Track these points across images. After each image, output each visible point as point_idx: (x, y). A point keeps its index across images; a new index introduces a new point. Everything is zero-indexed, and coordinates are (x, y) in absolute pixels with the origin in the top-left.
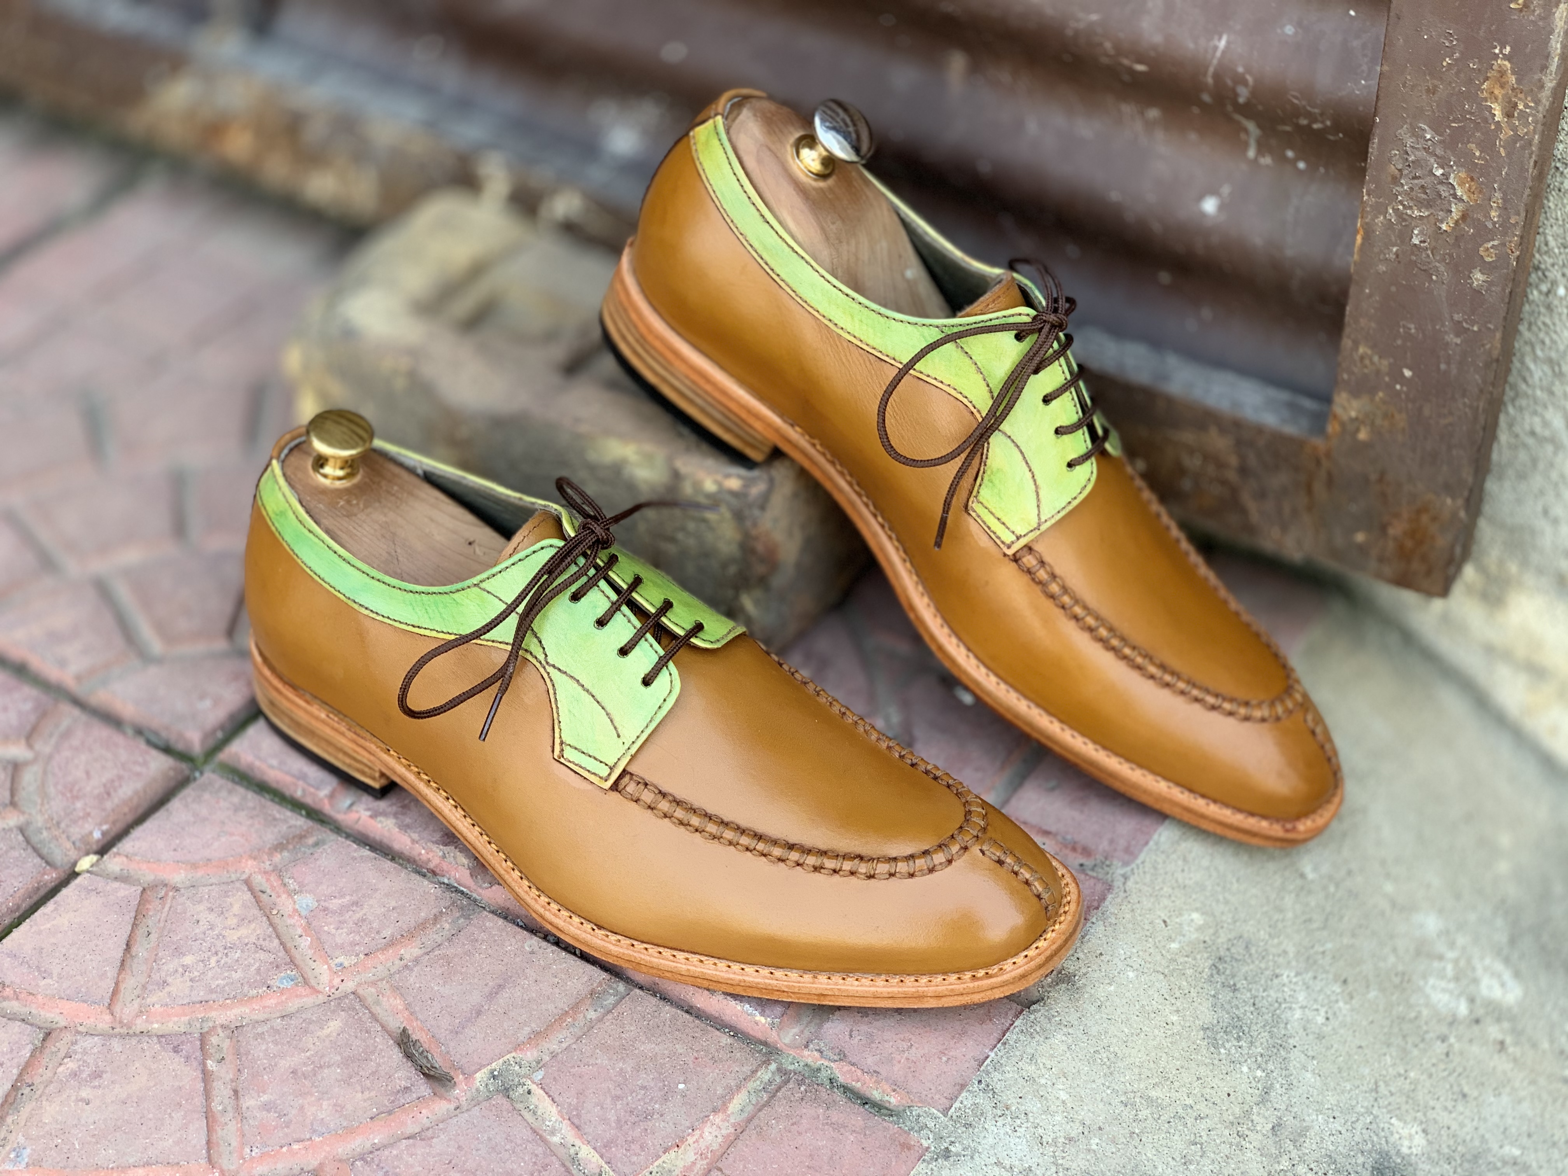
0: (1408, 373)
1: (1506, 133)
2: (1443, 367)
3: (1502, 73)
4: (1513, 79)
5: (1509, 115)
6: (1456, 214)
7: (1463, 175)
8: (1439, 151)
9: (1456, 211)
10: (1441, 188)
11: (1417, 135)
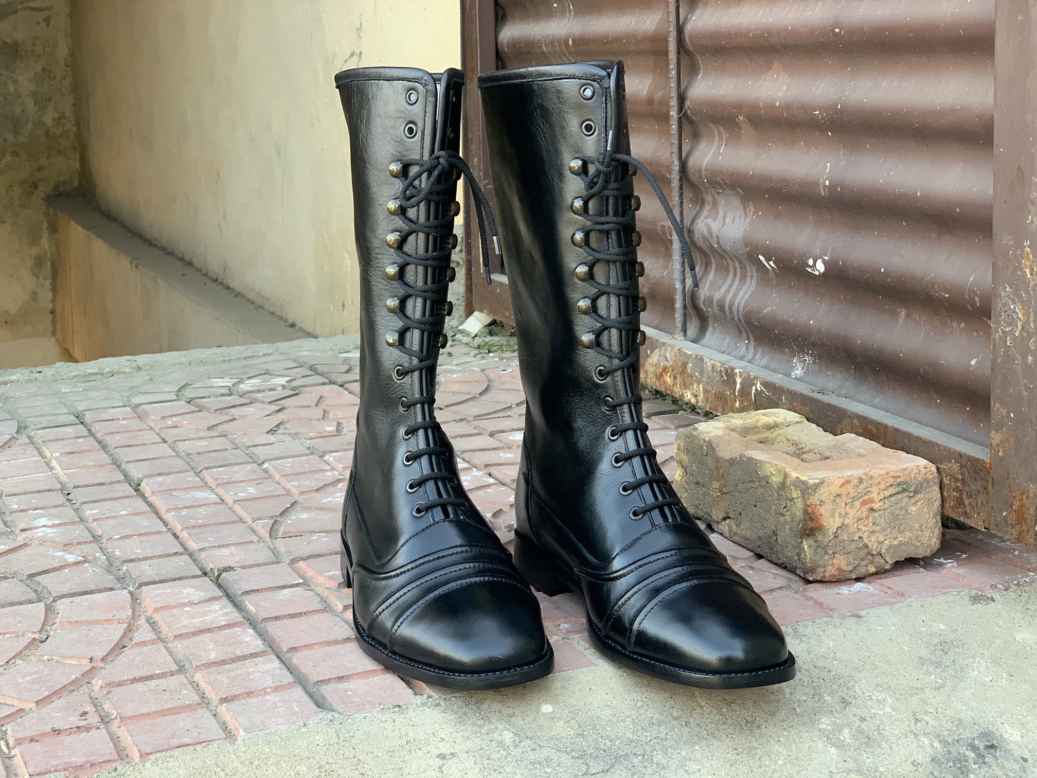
0: (1012, 415)
1: (1032, 283)
2: (1023, 409)
3: (1028, 254)
4: (1031, 256)
5: (1032, 274)
6: (1020, 327)
7: (1020, 307)
8: (1012, 297)
9: (1019, 324)
10: (1014, 314)
11: (1004, 288)
